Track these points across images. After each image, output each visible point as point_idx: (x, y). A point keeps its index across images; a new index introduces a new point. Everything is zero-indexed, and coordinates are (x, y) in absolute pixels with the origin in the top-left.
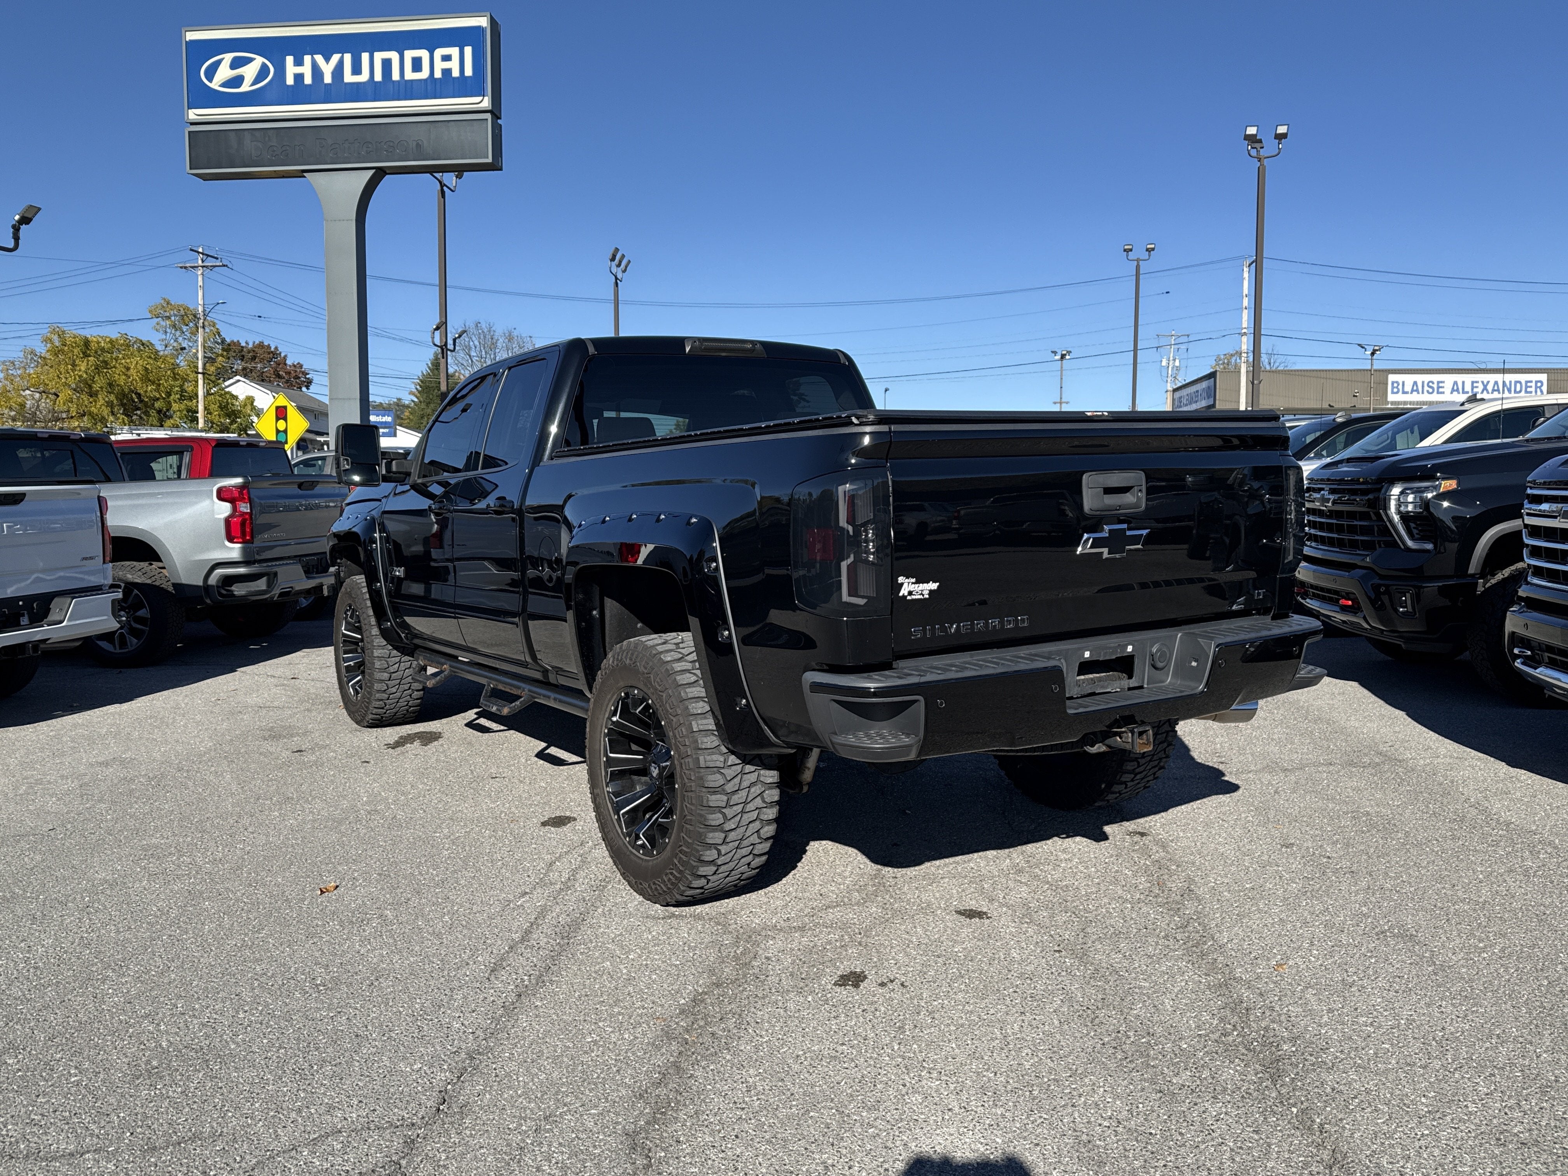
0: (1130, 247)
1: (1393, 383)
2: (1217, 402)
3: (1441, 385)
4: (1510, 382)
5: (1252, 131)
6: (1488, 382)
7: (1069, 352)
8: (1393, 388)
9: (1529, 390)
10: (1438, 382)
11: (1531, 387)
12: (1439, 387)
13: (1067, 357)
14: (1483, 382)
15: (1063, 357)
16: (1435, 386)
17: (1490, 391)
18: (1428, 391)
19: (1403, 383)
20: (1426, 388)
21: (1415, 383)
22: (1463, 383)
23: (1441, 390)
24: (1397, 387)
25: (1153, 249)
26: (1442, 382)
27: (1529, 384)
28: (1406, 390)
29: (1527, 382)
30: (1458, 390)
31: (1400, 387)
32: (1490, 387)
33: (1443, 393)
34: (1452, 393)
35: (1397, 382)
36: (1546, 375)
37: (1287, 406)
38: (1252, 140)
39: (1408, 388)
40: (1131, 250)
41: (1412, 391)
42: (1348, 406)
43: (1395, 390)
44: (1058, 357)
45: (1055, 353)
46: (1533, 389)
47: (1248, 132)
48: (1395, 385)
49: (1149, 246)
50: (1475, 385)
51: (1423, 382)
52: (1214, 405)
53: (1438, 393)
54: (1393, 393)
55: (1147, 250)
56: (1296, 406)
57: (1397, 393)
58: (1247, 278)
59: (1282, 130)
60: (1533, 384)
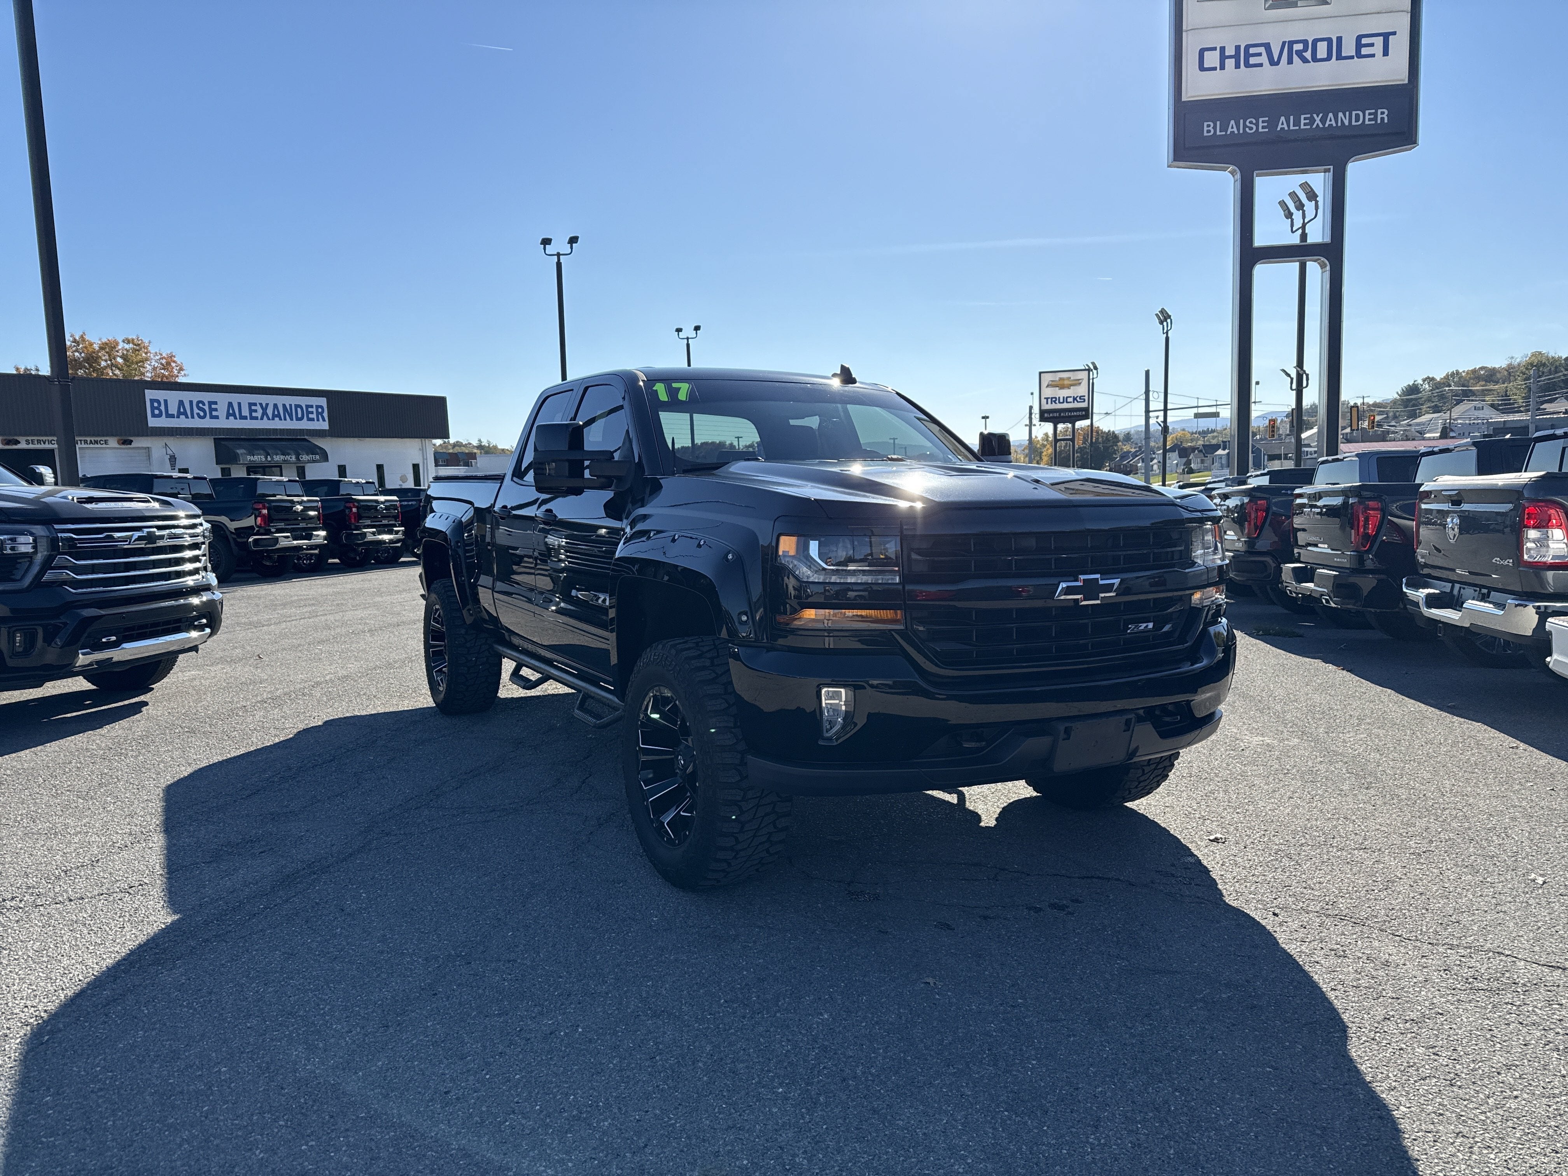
1: (152, 401)
3: (213, 406)
4: (291, 405)
6: (267, 405)
8: (153, 408)
9: (311, 416)
10: (210, 403)
11: (312, 413)
12: (211, 410)
14: (261, 404)
16: (206, 408)
17: (271, 417)
18: (198, 414)
19: (166, 401)
20: (196, 411)
21: (181, 403)
22: (239, 404)
23: (214, 413)
24: (158, 408)
26: (216, 403)
27: (310, 409)
29: (308, 406)
30: (234, 415)
31: (163, 408)
32: (270, 411)
33: (217, 417)
34: (227, 418)
36: (325, 399)
39: (173, 410)
41: (179, 414)
46: (314, 416)
50: (253, 408)
51: (191, 402)
53: (212, 417)
54: (154, 416)
57: (160, 415)
60: (314, 410)
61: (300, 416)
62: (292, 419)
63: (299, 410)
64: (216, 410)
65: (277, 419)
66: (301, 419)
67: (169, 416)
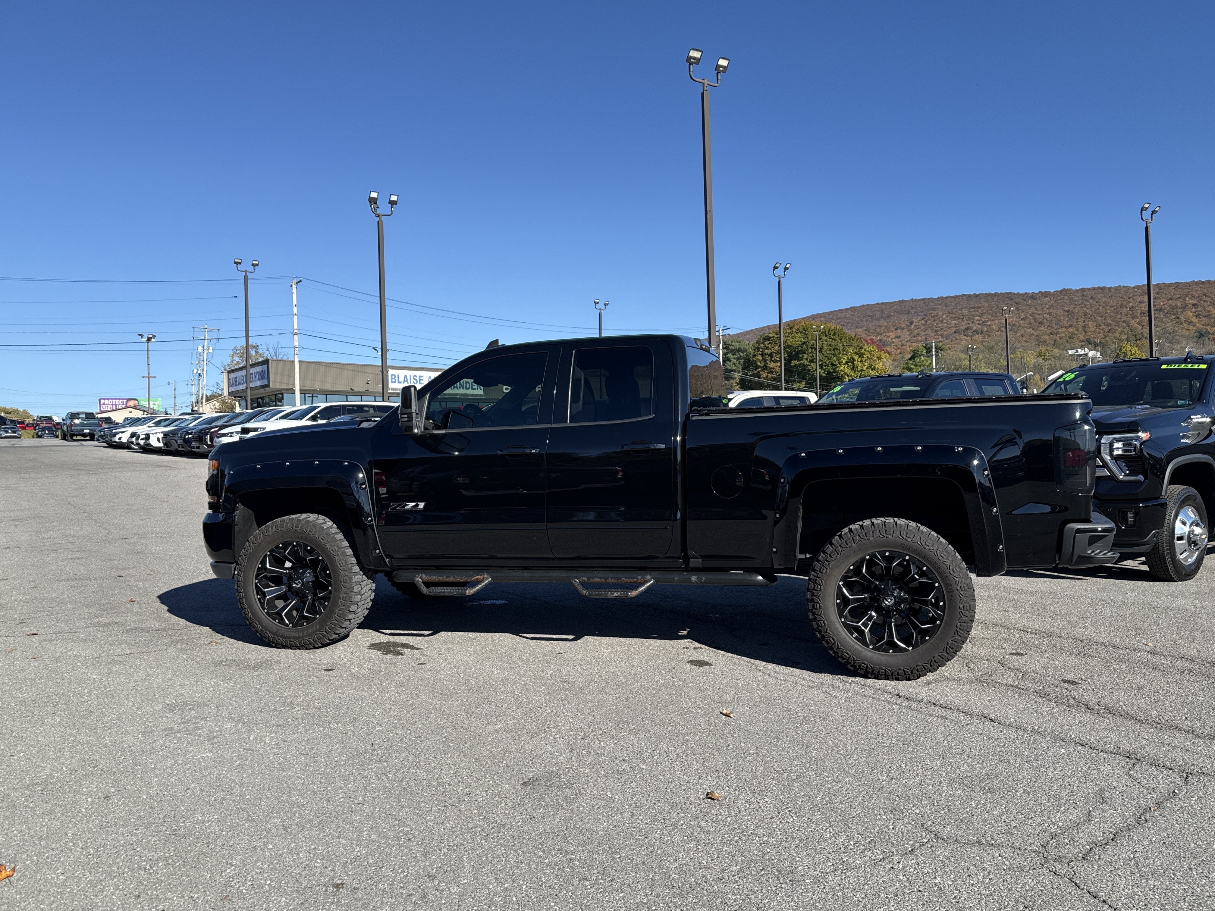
0: (240, 261)
1: (392, 375)
2: (271, 383)
3: (421, 378)
5: (374, 195)
7: (154, 336)
8: (392, 379)
10: (420, 377)
12: (420, 380)
13: (153, 340)
15: (149, 340)
16: (418, 379)
19: (398, 375)
20: (412, 380)
21: (406, 376)
23: (421, 382)
24: (394, 379)
25: (257, 265)
26: (422, 377)
28: (400, 381)
31: (397, 378)
35: (394, 375)
37: (322, 388)
38: (373, 201)
39: (401, 380)
40: (240, 263)
41: (404, 381)
42: (363, 390)
43: (394, 380)
44: (145, 339)
45: (142, 336)
47: (371, 196)
48: (393, 377)
49: (254, 262)
51: (410, 376)
52: (268, 386)
54: (392, 382)
55: (253, 265)
56: (328, 389)
57: (395, 382)
58: (295, 293)
59: (394, 198)
61: (468, 387)
62: (463, 389)
63: (468, 384)
64: (422, 380)
65: (456, 389)
66: (469, 388)
67: (399, 382)
